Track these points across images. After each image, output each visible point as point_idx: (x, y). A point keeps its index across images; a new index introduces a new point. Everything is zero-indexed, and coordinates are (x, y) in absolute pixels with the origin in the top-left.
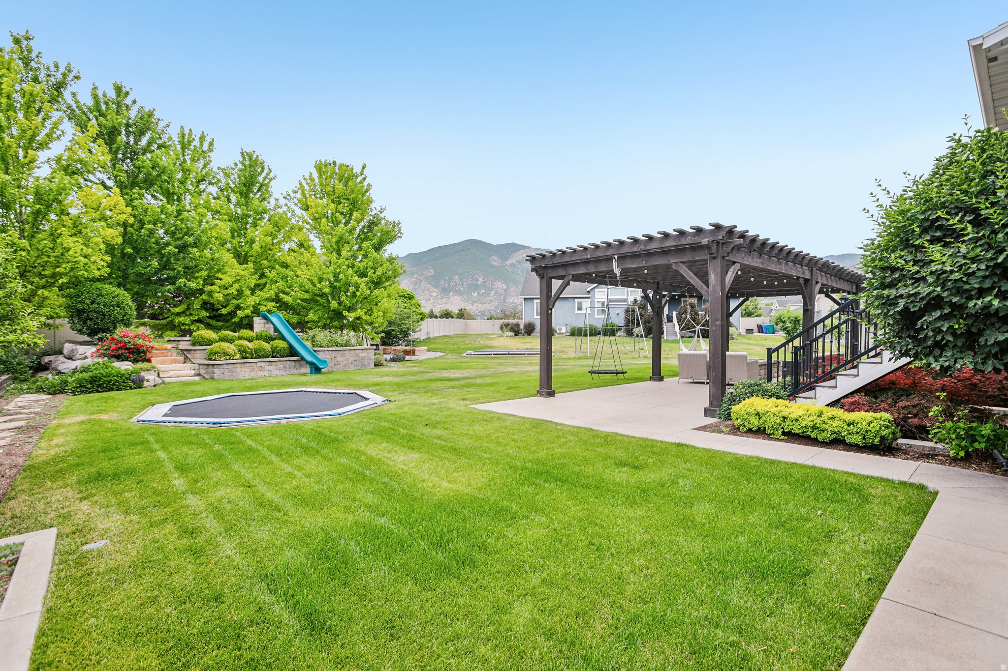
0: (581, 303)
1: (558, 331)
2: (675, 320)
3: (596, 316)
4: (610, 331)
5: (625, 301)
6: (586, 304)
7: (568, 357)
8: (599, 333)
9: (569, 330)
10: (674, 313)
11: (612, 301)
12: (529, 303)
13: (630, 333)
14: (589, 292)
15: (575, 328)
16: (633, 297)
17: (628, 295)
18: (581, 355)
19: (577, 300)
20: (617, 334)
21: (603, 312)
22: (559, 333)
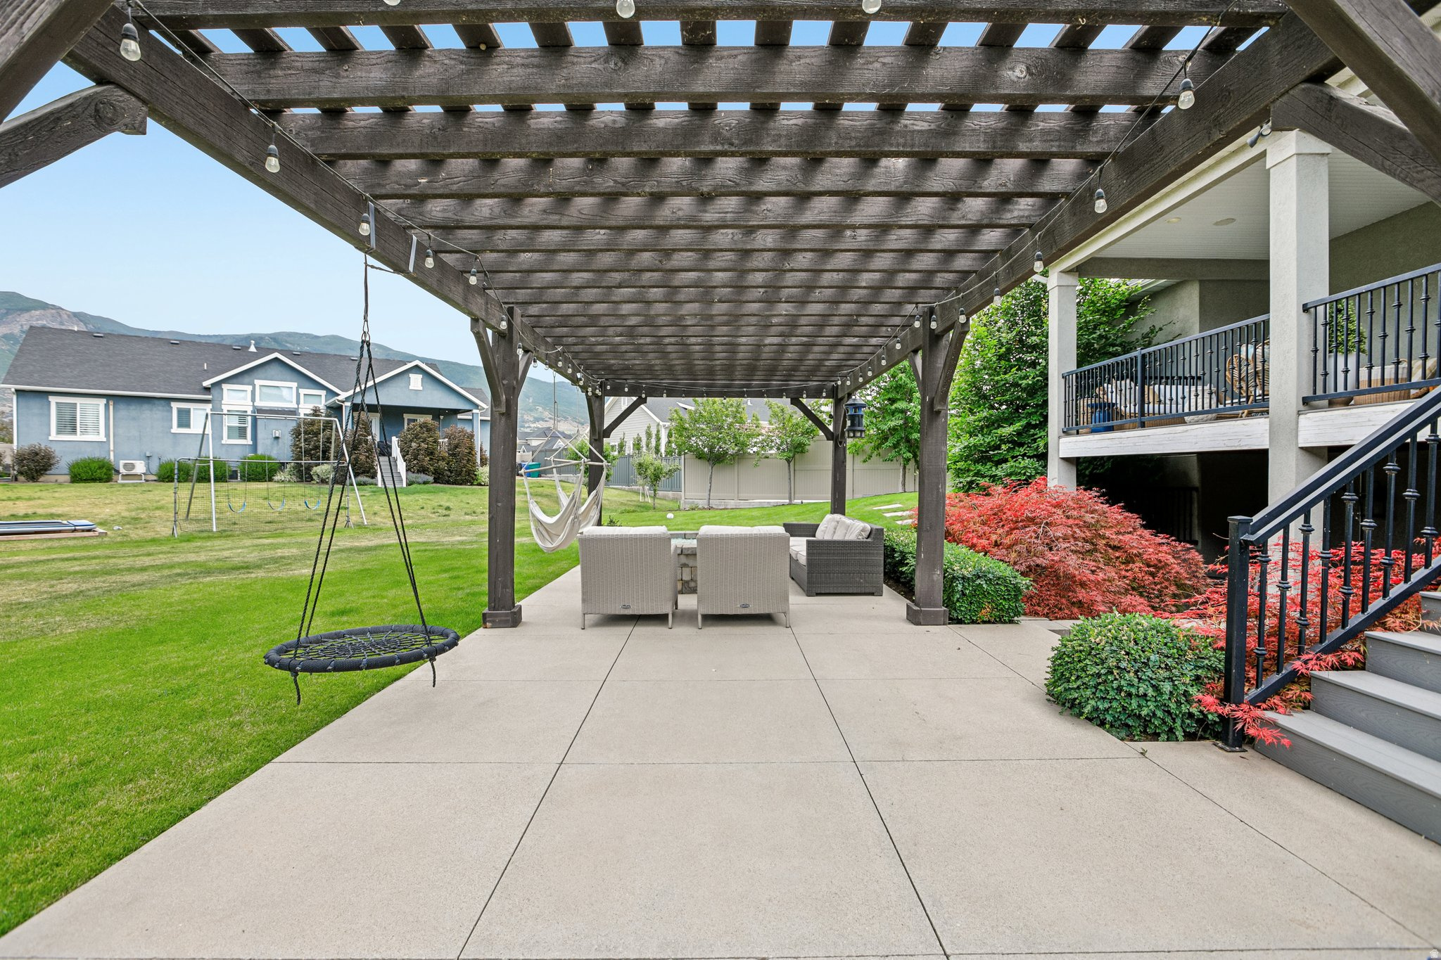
0: (188, 411)
1: (122, 470)
2: (396, 451)
3: (225, 441)
4: (259, 472)
5: (293, 412)
6: (198, 414)
7: (151, 535)
8: (233, 476)
9: (155, 467)
10: (394, 439)
11: (260, 411)
12: (35, 404)
13: (304, 475)
14: (207, 390)
15: (170, 463)
16: (311, 406)
17: (298, 403)
18: (191, 527)
19: (175, 405)
20: (276, 478)
21: (242, 432)
22: (125, 476)
